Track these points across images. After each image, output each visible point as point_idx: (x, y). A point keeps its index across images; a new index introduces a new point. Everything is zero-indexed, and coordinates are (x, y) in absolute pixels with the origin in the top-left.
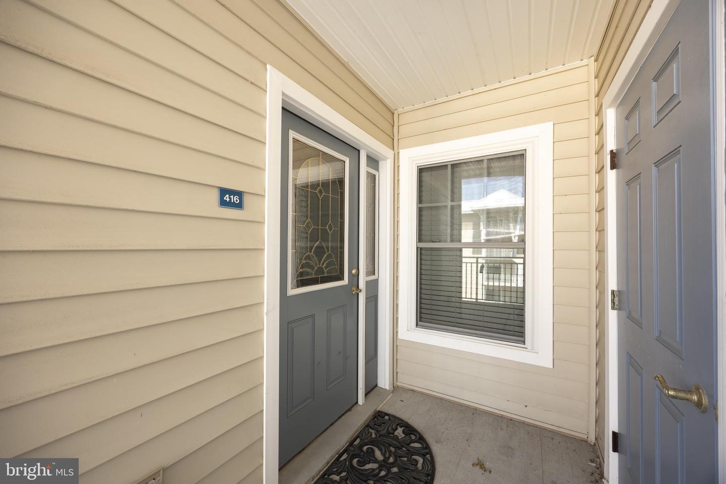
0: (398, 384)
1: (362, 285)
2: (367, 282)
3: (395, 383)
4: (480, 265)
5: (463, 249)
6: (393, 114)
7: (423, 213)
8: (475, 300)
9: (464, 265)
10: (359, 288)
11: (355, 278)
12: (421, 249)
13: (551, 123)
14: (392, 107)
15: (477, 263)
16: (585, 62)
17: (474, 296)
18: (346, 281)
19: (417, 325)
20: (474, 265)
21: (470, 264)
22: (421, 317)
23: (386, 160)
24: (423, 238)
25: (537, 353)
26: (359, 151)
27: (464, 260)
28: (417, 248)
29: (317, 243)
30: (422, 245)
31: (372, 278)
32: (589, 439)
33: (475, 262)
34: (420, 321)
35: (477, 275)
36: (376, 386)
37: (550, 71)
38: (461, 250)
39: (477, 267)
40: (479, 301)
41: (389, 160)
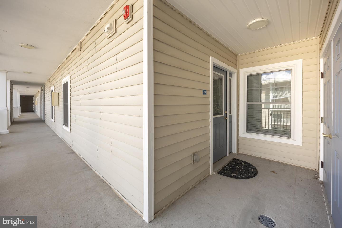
0: (239, 152)
1: (228, 116)
2: (229, 116)
3: (238, 152)
4: (270, 112)
5: (262, 104)
6: (237, 56)
7: (249, 92)
8: (267, 129)
9: (262, 112)
10: (227, 117)
11: (226, 114)
12: (248, 104)
13: (302, 59)
14: (236, 54)
15: (269, 111)
16: (316, 37)
17: (267, 126)
18: (223, 115)
19: (247, 132)
20: (267, 112)
21: (265, 112)
22: (248, 129)
23: (235, 73)
24: (249, 100)
25: (296, 141)
26: (226, 72)
27: (263, 110)
28: (247, 104)
29: (217, 103)
30: (249, 103)
31: (230, 115)
32: (316, 170)
33: (268, 111)
34: (248, 130)
35: (269, 117)
36: (231, 152)
37: (301, 41)
38: (261, 105)
39: (269, 113)
40: (269, 129)
41: (236, 73)
